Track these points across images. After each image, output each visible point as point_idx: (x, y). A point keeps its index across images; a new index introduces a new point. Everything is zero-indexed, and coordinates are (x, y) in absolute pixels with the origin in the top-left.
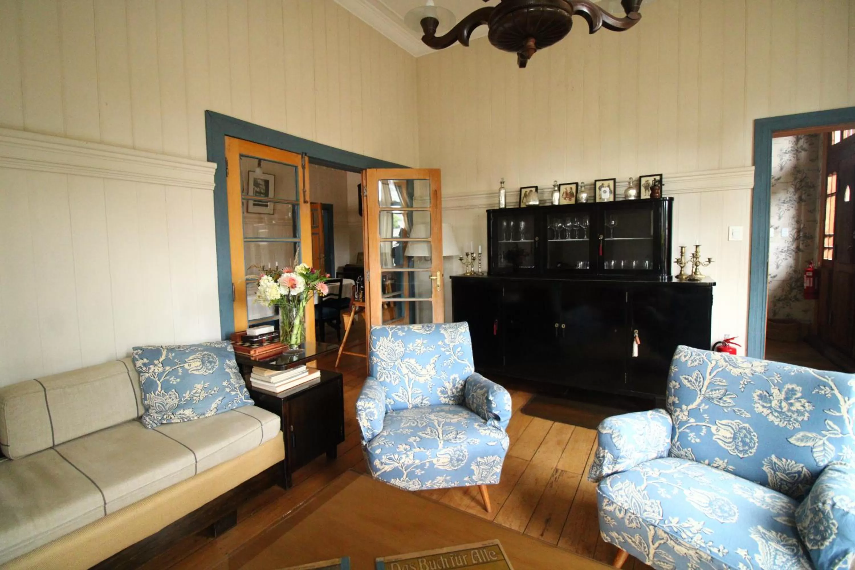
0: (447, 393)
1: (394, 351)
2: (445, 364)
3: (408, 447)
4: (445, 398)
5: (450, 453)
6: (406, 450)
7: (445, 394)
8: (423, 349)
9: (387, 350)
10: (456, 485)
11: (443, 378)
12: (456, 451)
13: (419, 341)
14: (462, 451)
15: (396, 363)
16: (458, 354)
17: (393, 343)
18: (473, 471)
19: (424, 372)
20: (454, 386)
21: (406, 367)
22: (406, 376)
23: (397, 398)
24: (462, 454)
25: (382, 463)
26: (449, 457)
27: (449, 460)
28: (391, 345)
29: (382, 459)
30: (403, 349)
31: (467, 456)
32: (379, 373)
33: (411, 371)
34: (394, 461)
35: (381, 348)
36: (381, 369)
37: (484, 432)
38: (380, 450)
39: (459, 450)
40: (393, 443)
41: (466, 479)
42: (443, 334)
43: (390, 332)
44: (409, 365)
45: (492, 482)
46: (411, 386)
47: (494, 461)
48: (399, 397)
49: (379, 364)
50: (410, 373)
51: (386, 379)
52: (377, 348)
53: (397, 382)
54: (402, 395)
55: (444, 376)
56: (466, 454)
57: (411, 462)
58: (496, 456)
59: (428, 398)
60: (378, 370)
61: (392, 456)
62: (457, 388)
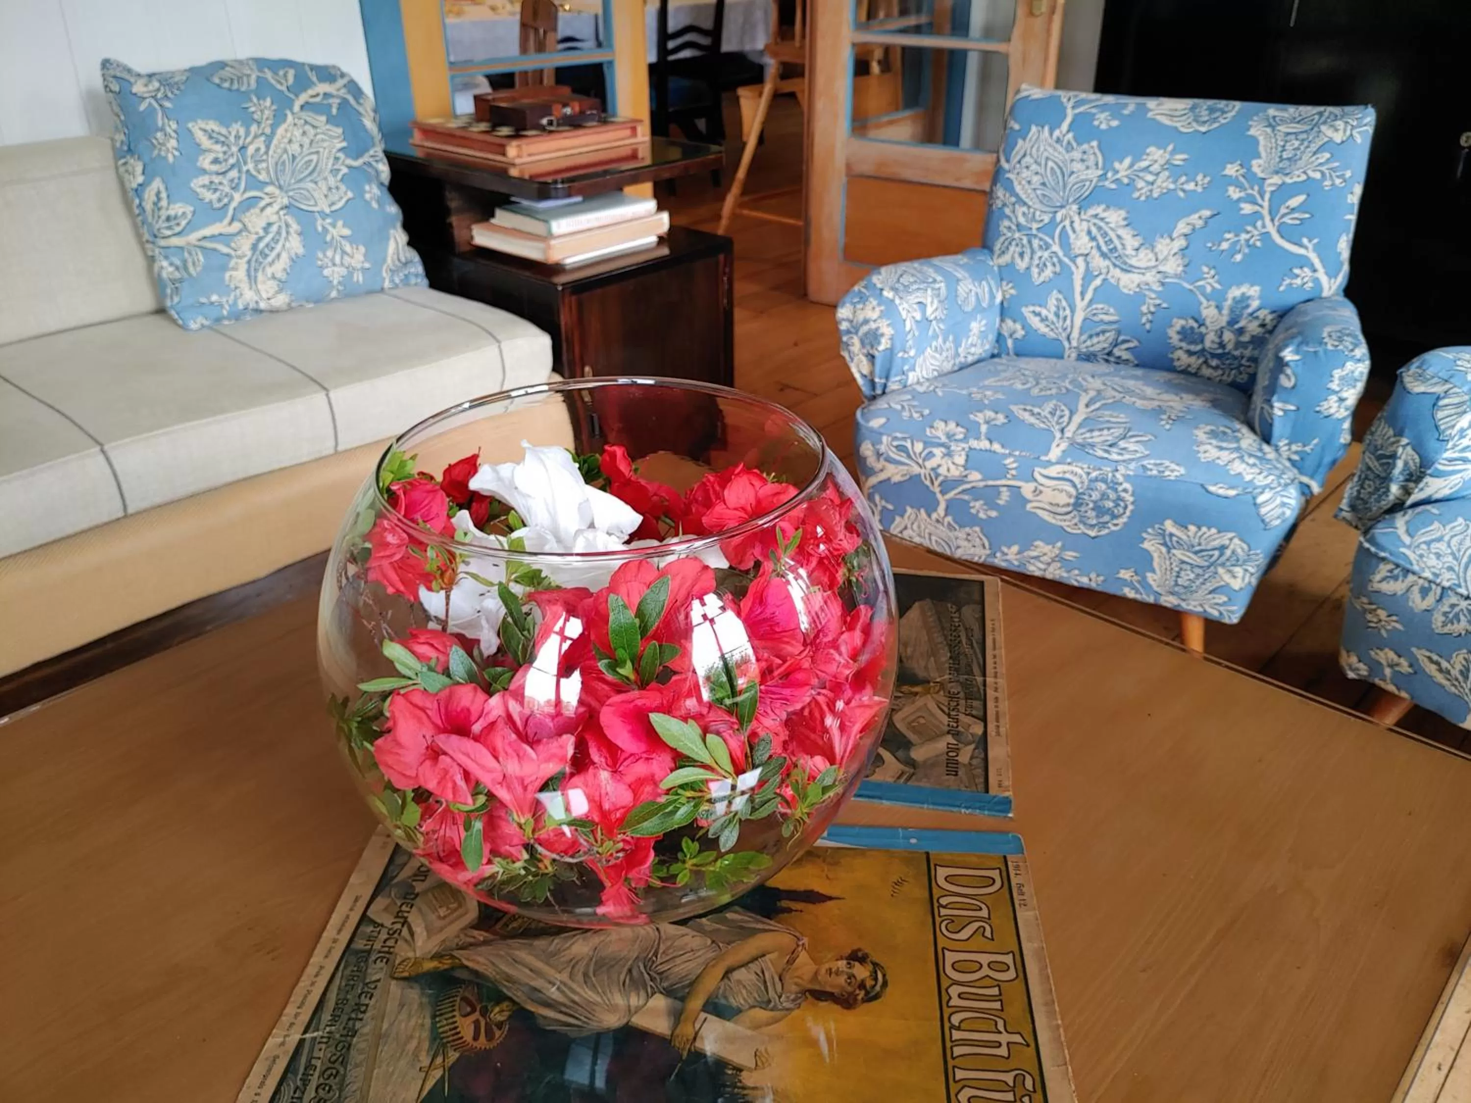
0: (1201, 339)
1: (1065, 173)
2: (1225, 246)
3: (960, 432)
4: (1190, 353)
5: (1076, 480)
6: (950, 436)
7: (1191, 343)
8: (1164, 183)
9: (1042, 171)
10: (1093, 585)
11: (1202, 289)
12: (1096, 480)
13: (1156, 155)
14: (1114, 485)
15: (1059, 217)
16: (1286, 220)
17: (1069, 148)
18: (1147, 557)
19: (1144, 259)
20: (1232, 322)
21: (1089, 232)
22: (1080, 261)
23: (1035, 322)
24: (1113, 495)
25: (879, 455)
26: (1073, 491)
27: (1072, 501)
28: (1059, 154)
29: (881, 442)
30: (1094, 174)
31: (1130, 507)
32: (1002, 239)
33: (1099, 248)
34: (909, 456)
35: (1024, 162)
36: (1009, 228)
37: (1214, 453)
38: (882, 420)
39: (1104, 481)
40: (926, 412)
41: (1125, 574)
42: (1255, 141)
43: (1070, 114)
44: (1100, 228)
45: (1209, 610)
46: (1089, 296)
47: (1222, 548)
48: (1044, 320)
49: (1007, 211)
50: (1095, 252)
51: (1018, 260)
52: (1014, 160)
53: (1048, 272)
54: (1051, 317)
55: (1210, 283)
56: (1129, 498)
57: (955, 472)
58: (1230, 535)
59: (1134, 344)
60: (1002, 228)
61: (908, 444)
62: (1241, 331)
